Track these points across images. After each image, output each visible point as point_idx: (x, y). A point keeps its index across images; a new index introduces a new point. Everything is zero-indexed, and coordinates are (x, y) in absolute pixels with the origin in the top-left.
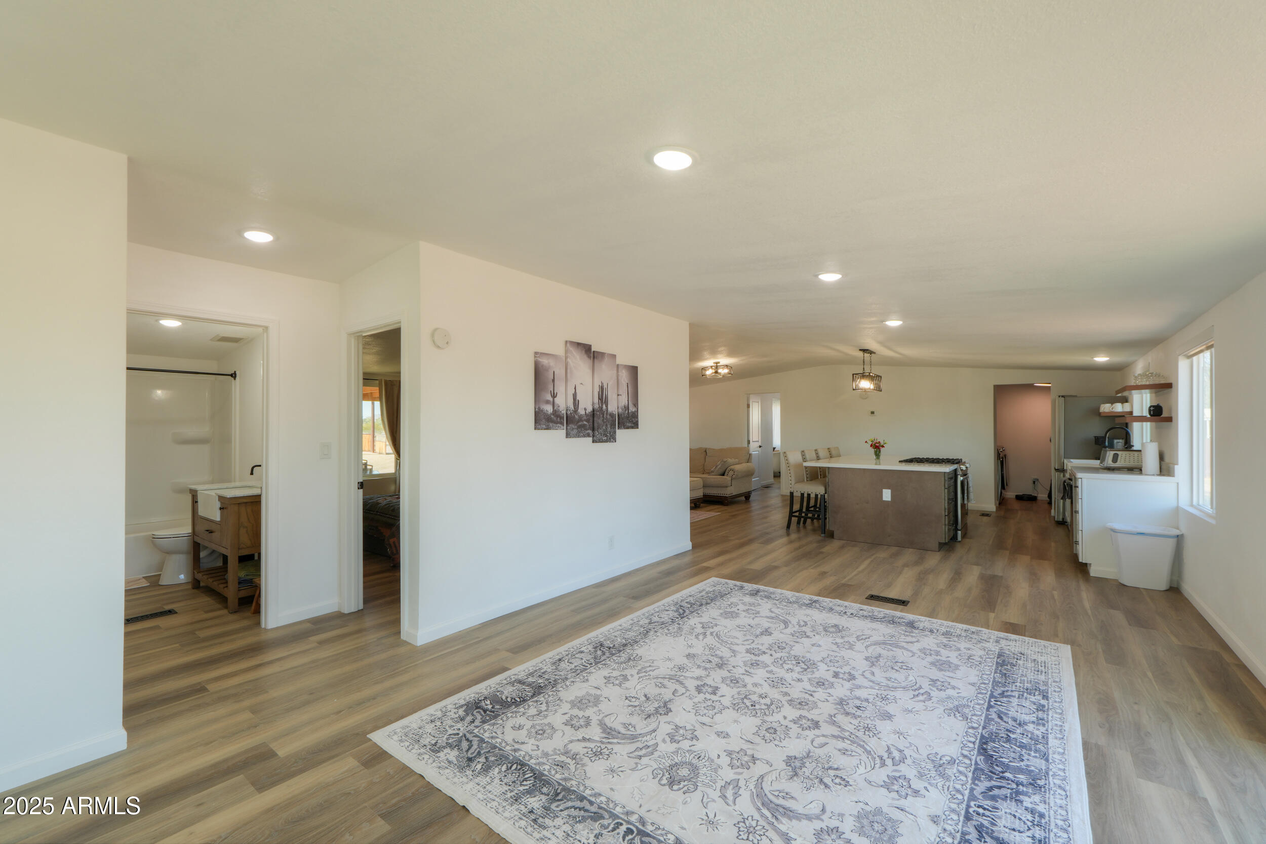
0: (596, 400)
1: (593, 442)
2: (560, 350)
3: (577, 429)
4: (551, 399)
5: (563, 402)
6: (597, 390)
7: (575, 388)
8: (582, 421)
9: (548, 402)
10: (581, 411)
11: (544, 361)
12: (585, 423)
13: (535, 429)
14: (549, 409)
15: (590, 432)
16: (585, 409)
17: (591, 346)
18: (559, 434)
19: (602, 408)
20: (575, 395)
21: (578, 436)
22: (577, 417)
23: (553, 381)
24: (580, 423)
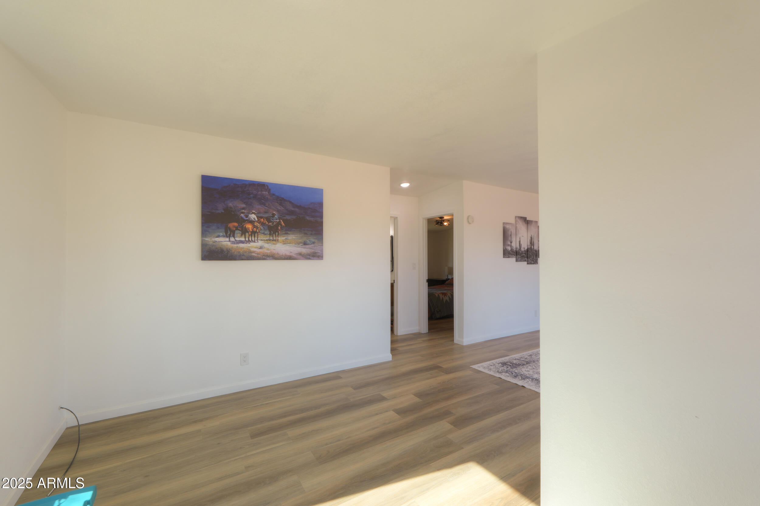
0: (529, 244)
1: (527, 264)
2: (513, 221)
3: (521, 257)
4: (510, 244)
5: (515, 245)
6: (529, 239)
7: (520, 238)
8: (523, 254)
9: (509, 245)
10: (522, 249)
11: (507, 226)
12: (524, 255)
13: (504, 257)
14: (509, 248)
15: (526, 259)
16: (524, 248)
17: (526, 218)
18: (512, 260)
19: (531, 247)
20: (520, 242)
21: (521, 261)
22: (520, 252)
23: (511, 235)
24: (522, 255)
